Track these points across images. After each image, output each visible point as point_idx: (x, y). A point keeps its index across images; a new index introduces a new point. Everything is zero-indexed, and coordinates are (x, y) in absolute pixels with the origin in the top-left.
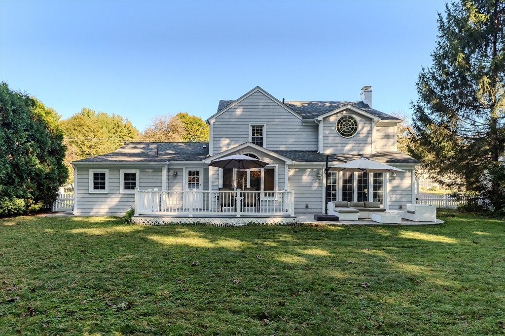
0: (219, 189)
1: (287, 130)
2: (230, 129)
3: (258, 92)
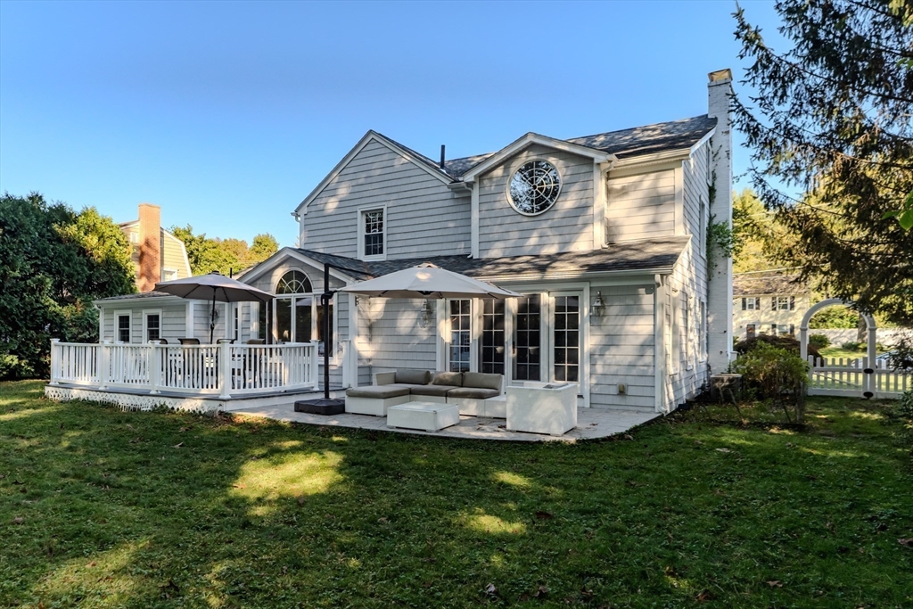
0: (251, 342)
1: (424, 213)
2: (329, 225)
3: (373, 141)
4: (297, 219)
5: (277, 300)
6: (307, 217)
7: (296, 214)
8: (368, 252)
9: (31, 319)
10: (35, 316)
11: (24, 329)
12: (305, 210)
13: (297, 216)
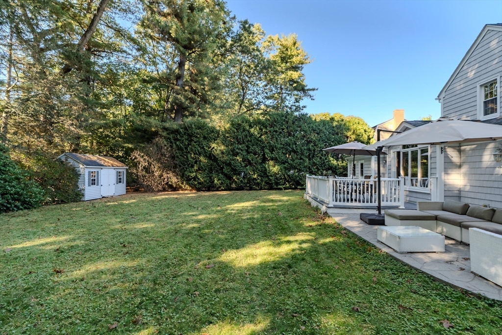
2: (458, 100)
3: (489, 31)
4: (440, 102)
5: (403, 153)
6: (445, 99)
7: (439, 98)
8: (486, 113)
9: (324, 166)
10: (325, 165)
11: (321, 170)
12: (443, 95)
13: (440, 99)
